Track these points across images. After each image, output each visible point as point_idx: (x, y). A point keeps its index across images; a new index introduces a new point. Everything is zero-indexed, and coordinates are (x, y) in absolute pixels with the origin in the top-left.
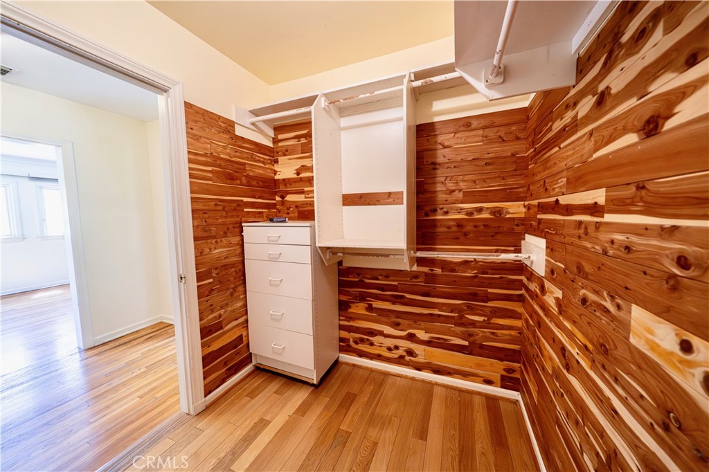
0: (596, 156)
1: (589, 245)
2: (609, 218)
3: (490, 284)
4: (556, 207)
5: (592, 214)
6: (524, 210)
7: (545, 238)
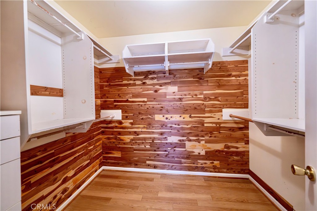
0: (143, 92)
1: (143, 108)
2: (148, 103)
3: (94, 131)
4: (127, 101)
5: (143, 103)
6: (100, 102)
7: (121, 109)
